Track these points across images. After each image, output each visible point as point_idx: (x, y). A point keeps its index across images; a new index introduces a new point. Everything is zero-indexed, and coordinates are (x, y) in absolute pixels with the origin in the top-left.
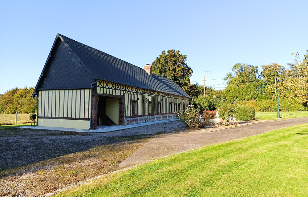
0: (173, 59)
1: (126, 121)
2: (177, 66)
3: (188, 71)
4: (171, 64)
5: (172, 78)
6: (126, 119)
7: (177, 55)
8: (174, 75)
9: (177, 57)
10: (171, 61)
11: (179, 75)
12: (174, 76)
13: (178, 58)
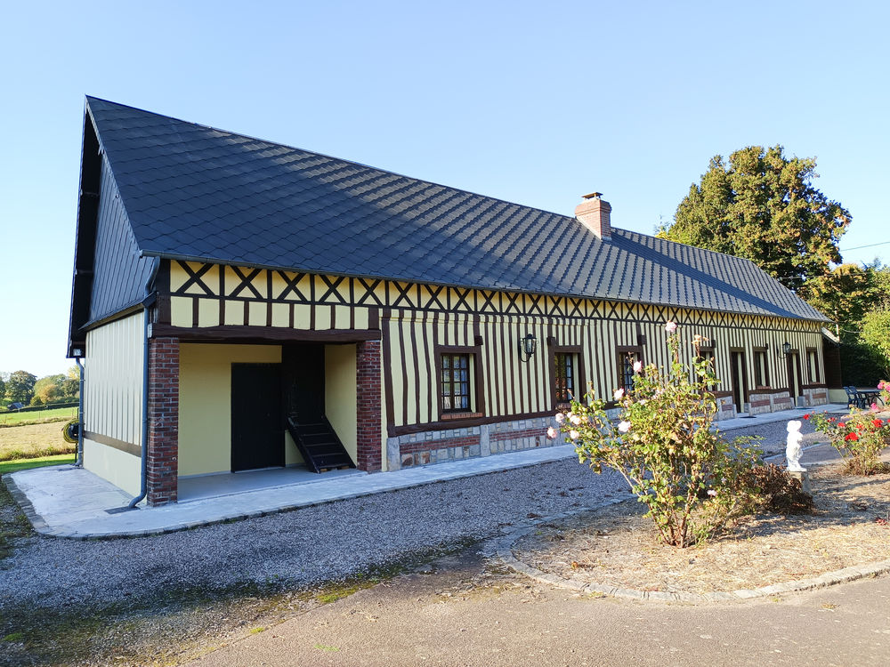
0: (755, 180)
1: (396, 452)
2: (775, 205)
3: (830, 219)
4: (748, 201)
5: (752, 249)
6: (395, 440)
7: (775, 163)
8: (761, 238)
9: (770, 168)
10: (749, 188)
11: (783, 236)
12: (762, 243)
13: (778, 172)
